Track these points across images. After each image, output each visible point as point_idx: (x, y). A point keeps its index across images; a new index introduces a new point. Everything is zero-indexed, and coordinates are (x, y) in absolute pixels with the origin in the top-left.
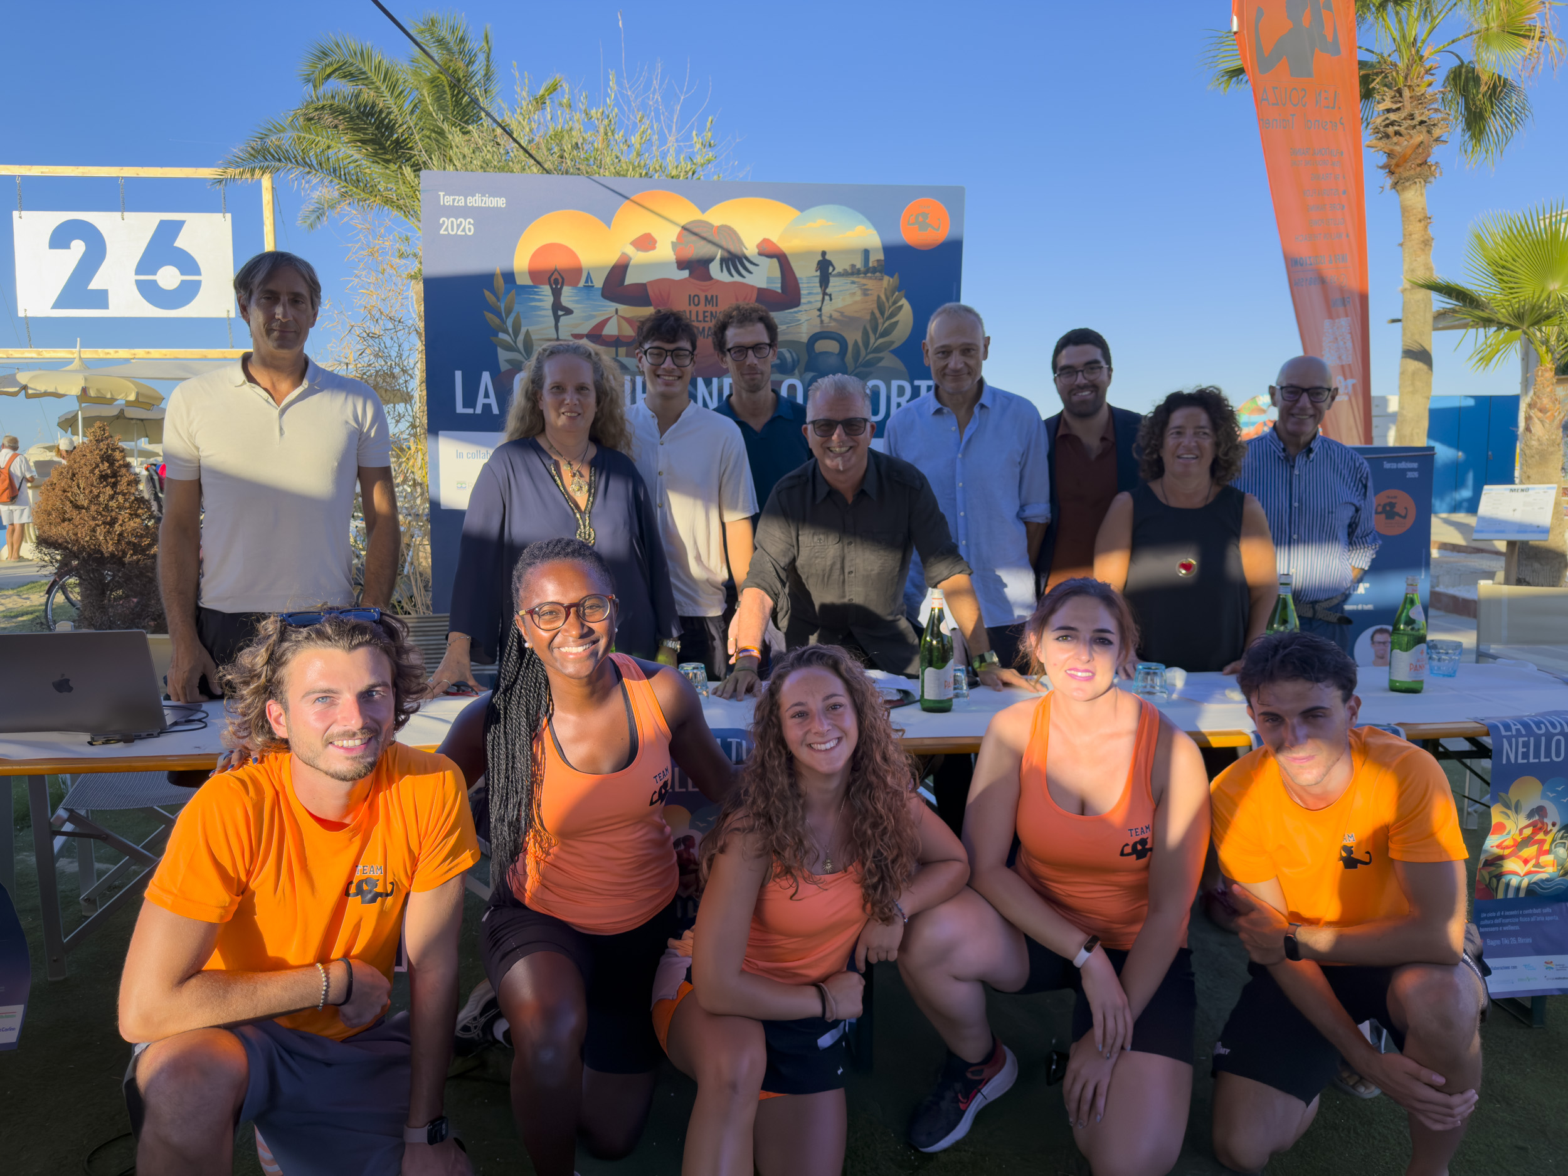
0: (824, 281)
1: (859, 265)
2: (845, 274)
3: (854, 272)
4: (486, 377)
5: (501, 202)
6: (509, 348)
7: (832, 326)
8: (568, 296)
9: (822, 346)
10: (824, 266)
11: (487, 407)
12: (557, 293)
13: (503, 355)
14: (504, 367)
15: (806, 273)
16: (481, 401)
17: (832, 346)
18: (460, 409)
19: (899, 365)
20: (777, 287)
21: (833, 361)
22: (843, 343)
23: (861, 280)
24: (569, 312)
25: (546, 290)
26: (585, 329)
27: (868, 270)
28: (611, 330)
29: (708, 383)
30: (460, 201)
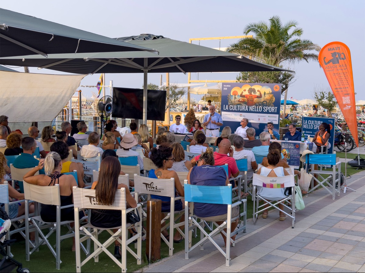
0: (265, 95)
1: (269, 93)
2: (267, 94)
3: (268, 94)
4: (227, 105)
5: (230, 86)
6: (230, 102)
7: (265, 100)
8: (236, 97)
9: (264, 102)
10: (265, 93)
11: (227, 109)
12: (235, 96)
13: (229, 103)
14: (229, 104)
15: (263, 94)
16: (226, 108)
17: (265, 103)
18: (224, 109)
19: (273, 105)
20: (259, 95)
21: (265, 104)
22: (267, 102)
23: (269, 95)
24: (236, 98)
25: (234, 96)
26: (238, 100)
27: (270, 94)
28: (240, 100)
29: (251, 107)
30: (226, 86)
